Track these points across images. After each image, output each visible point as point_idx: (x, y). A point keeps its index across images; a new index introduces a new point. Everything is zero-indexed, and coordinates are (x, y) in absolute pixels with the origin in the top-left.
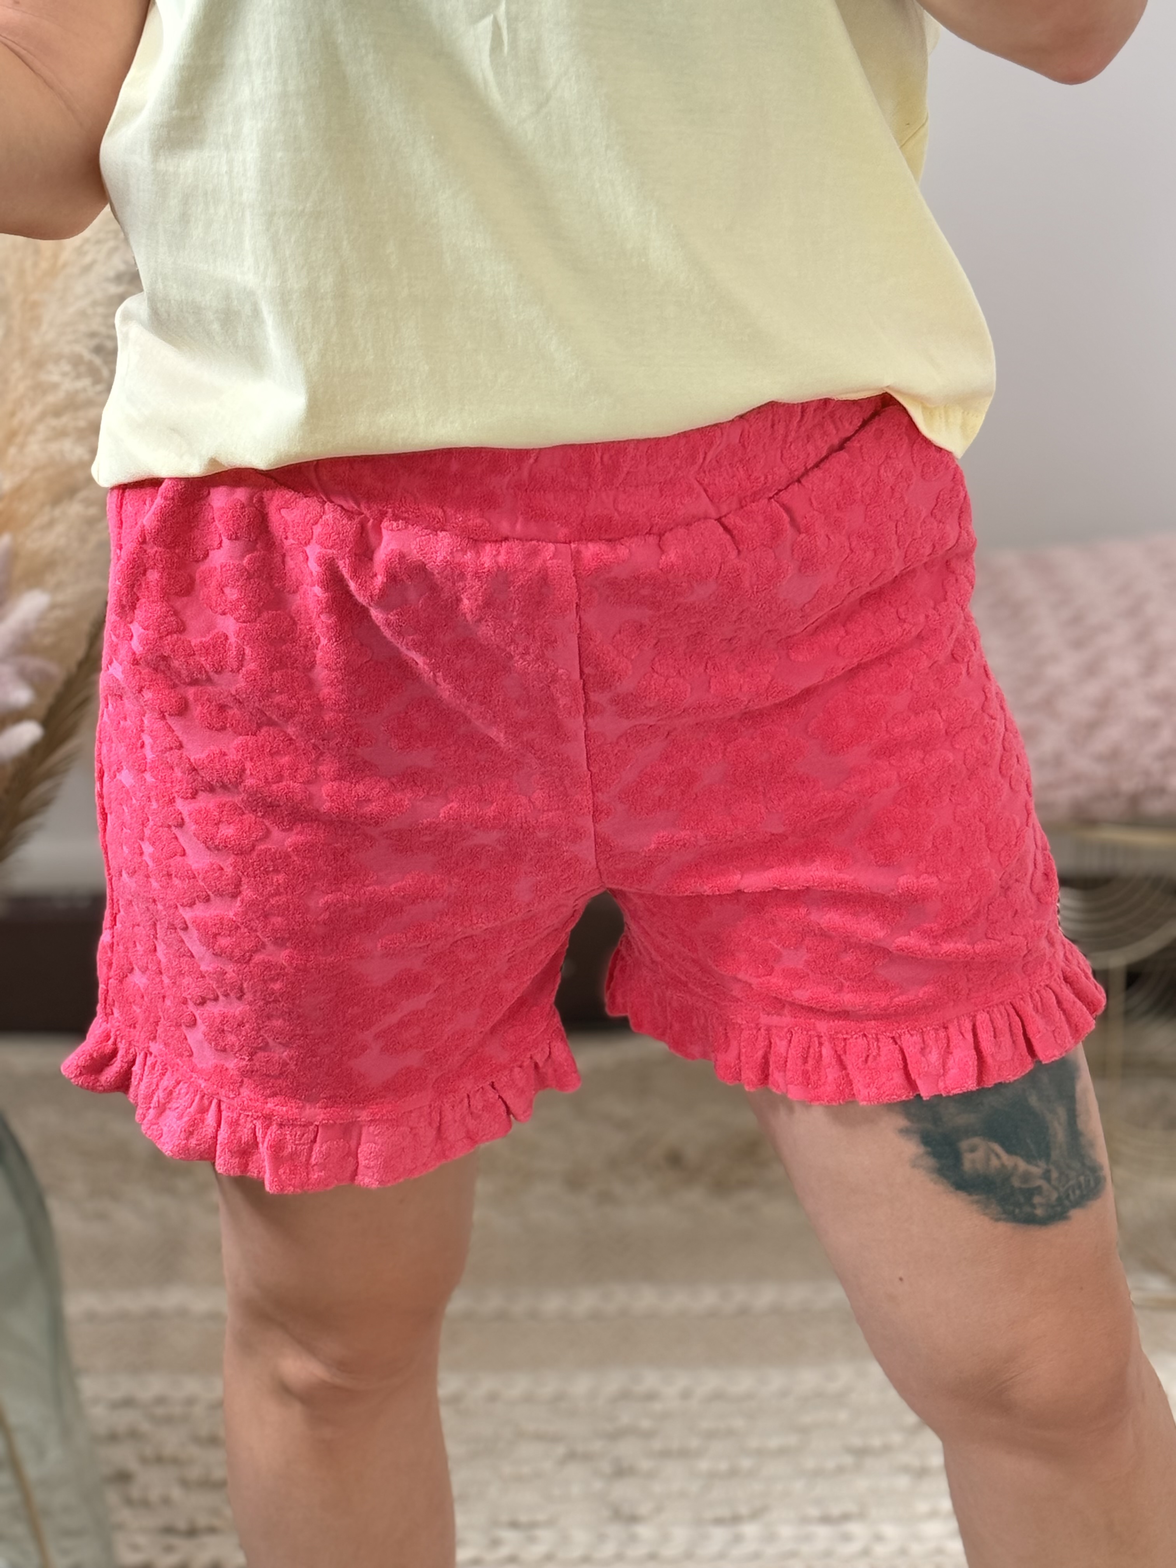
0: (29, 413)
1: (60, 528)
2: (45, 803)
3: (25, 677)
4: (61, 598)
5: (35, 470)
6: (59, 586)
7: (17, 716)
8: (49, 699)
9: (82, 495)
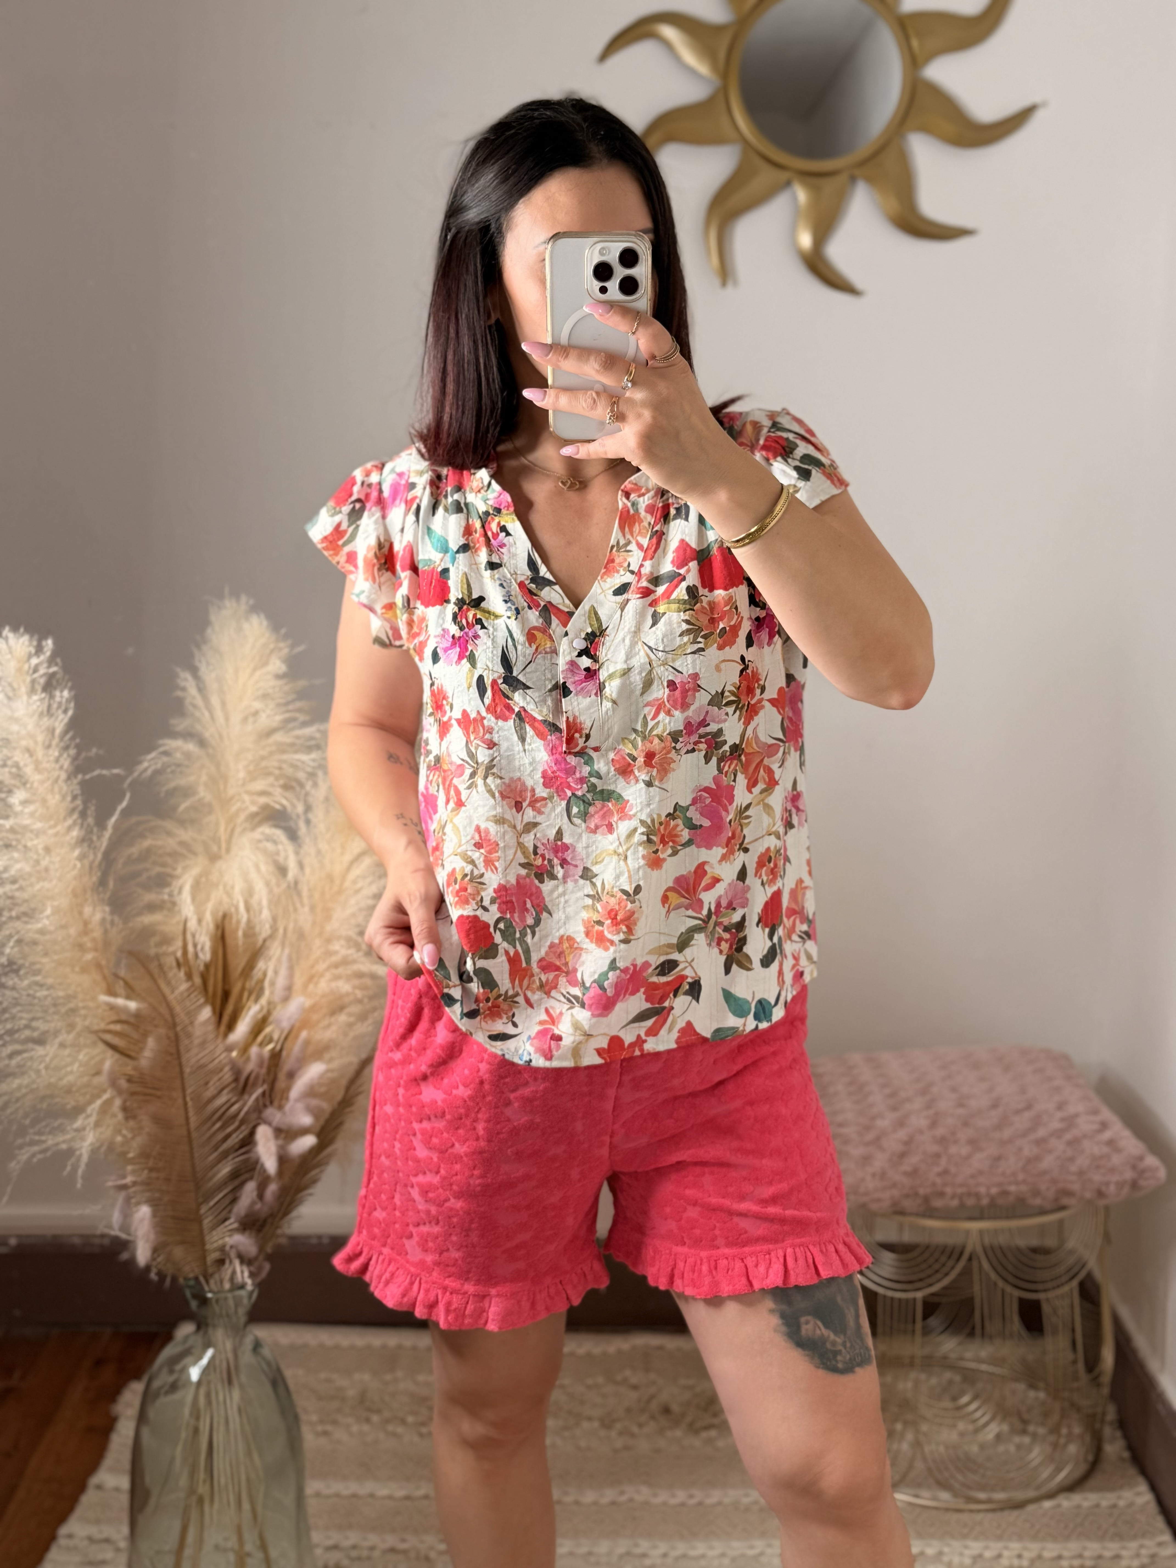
0: (321, 967)
1: (334, 1028)
2: (314, 1181)
3: (309, 1110)
4: (331, 1066)
5: (323, 996)
6: (331, 1060)
7: (304, 1131)
8: (321, 1123)
9: (347, 1010)
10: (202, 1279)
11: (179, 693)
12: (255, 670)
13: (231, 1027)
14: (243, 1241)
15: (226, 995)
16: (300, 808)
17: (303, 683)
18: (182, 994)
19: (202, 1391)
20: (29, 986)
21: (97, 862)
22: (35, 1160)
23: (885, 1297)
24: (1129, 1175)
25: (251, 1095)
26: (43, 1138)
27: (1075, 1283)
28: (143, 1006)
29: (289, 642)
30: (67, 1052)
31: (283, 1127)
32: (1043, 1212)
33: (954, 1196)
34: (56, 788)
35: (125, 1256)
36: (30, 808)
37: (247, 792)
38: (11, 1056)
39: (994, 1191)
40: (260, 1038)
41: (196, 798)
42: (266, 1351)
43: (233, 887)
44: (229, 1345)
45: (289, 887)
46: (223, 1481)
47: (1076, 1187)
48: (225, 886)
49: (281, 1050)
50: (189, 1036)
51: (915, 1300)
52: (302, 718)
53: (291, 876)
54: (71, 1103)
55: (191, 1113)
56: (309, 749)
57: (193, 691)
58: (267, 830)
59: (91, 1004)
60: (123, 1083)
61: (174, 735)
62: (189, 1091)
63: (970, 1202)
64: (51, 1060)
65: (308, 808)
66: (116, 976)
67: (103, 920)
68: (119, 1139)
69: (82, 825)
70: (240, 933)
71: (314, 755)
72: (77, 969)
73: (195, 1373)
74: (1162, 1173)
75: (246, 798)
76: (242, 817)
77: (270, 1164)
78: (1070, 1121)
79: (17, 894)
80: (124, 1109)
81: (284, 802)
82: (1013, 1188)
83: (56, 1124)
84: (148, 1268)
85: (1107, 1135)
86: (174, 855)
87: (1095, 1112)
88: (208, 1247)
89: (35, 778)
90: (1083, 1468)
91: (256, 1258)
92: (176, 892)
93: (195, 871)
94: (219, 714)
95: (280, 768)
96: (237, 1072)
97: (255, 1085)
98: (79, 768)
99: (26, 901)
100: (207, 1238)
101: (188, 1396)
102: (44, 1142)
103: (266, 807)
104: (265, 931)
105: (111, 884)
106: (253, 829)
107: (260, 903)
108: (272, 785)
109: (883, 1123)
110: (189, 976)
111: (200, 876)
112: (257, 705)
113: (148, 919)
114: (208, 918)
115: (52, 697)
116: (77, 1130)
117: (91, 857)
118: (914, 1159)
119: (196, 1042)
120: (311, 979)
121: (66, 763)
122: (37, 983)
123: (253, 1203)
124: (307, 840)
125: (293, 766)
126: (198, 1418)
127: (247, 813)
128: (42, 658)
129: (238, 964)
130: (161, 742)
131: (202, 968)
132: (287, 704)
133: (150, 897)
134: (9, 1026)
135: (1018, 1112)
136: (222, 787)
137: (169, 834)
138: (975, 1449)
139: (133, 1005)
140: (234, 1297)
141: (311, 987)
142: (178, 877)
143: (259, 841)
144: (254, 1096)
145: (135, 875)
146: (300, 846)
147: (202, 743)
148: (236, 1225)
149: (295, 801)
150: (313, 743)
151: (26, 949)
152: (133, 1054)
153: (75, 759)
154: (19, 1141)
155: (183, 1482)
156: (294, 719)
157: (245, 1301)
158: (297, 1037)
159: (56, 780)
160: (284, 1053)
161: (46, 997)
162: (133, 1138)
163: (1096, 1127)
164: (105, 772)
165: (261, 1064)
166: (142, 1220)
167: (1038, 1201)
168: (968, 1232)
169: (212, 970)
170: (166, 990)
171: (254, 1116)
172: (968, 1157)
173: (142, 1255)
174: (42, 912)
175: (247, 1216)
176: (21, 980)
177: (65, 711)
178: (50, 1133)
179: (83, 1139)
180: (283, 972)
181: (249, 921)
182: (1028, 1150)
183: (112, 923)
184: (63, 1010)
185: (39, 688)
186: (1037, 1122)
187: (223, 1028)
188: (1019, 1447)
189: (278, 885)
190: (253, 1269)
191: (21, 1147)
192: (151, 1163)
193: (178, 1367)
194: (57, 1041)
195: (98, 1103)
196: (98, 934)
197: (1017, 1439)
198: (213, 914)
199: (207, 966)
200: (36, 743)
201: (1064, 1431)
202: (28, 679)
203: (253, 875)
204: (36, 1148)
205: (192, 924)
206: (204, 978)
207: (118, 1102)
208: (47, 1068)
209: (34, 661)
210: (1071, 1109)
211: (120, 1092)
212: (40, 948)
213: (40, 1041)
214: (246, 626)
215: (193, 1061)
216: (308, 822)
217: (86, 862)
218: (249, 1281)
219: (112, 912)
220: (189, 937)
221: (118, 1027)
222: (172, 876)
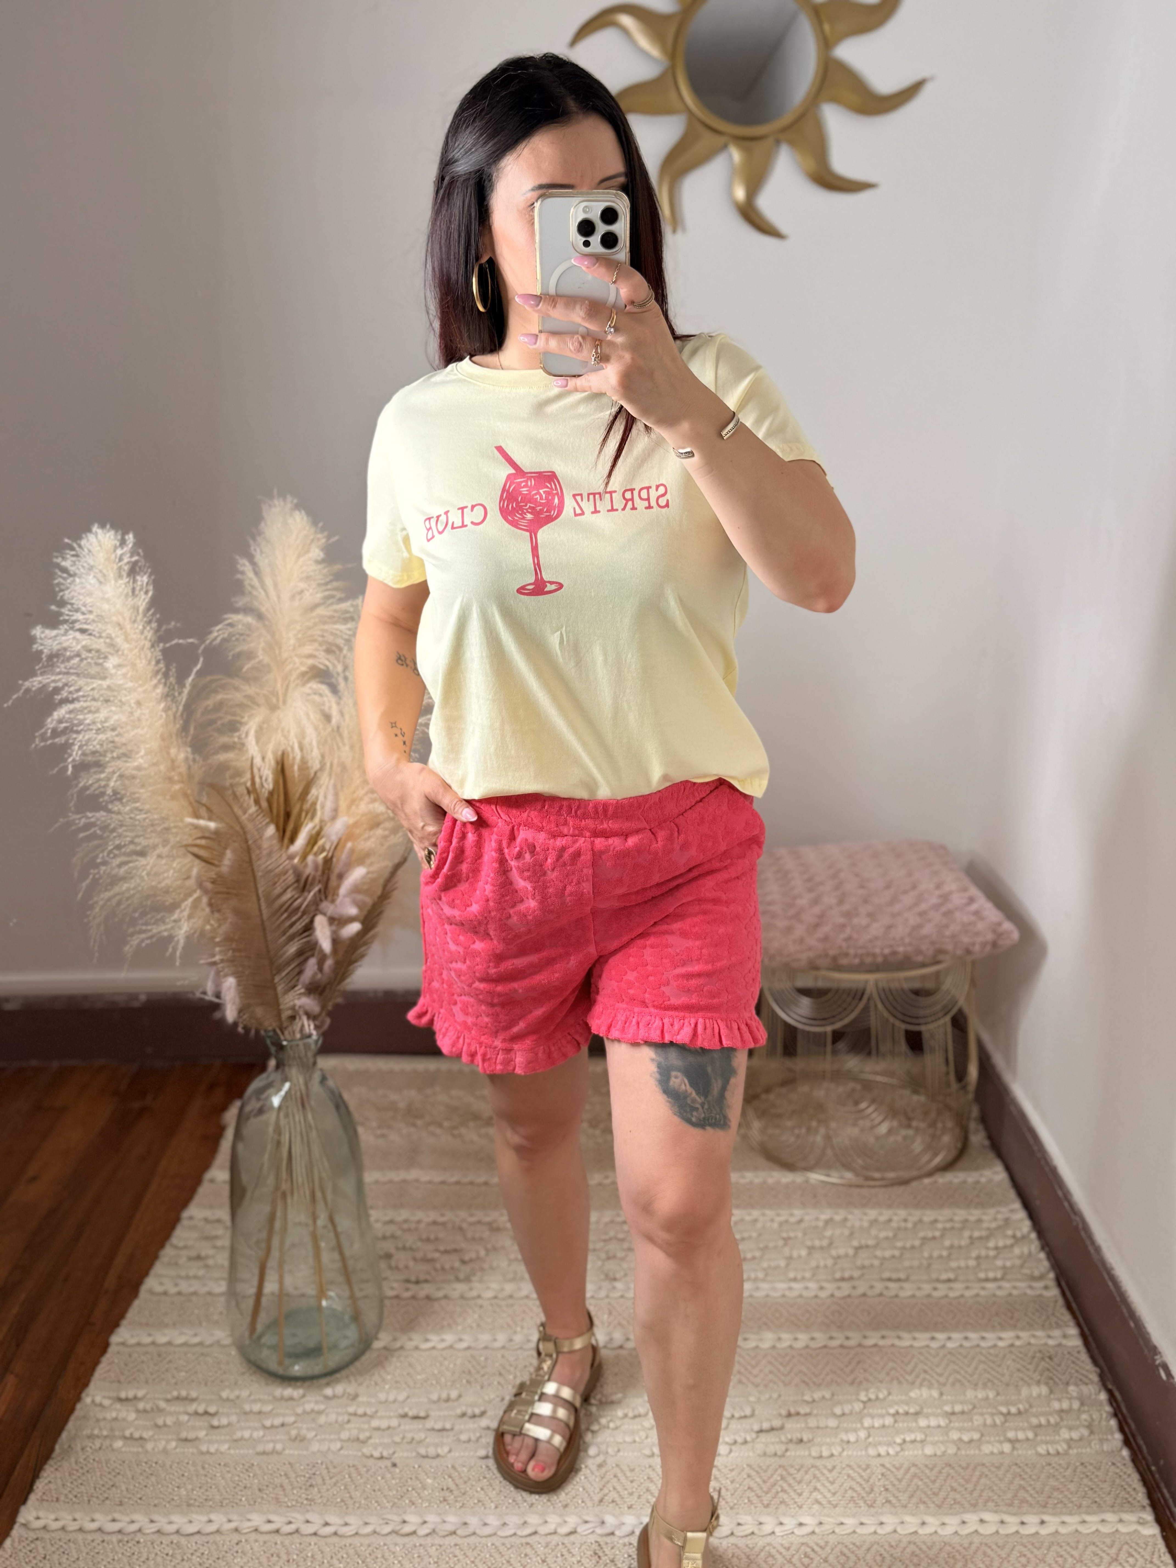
1: (373, 840)
2: (363, 956)
3: (355, 903)
4: (371, 869)
5: (363, 815)
6: (371, 864)
7: (351, 920)
8: (365, 913)
9: (382, 826)
10: (278, 1031)
11: (239, 576)
12: (299, 556)
13: (292, 840)
14: (308, 1002)
15: (288, 815)
16: (340, 668)
17: (338, 567)
18: (251, 815)
19: (282, 1114)
20: (131, 811)
21: (179, 713)
22: (144, 945)
23: (803, 1031)
24: (990, 937)
25: (309, 892)
26: (149, 928)
27: (948, 1019)
28: (221, 825)
29: (326, 534)
30: (164, 861)
31: (336, 916)
32: (923, 965)
33: (856, 956)
34: (143, 656)
35: (217, 1015)
36: (124, 670)
37: (296, 655)
38: (120, 865)
39: (887, 951)
40: (316, 848)
41: (257, 660)
42: (331, 1083)
43: (289, 731)
44: (301, 1080)
45: (333, 730)
46: (300, 1180)
47: (949, 947)
48: (283, 731)
49: (332, 857)
50: (259, 847)
51: (825, 1033)
52: (339, 595)
53: (334, 721)
54: (169, 900)
55: (263, 906)
56: (346, 620)
57: (251, 574)
58: (314, 685)
59: (180, 824)
60: (209, 885)
61: (237, 611)
62: (260, 891)
63: (869, 960)
64: (152, 868)
65: (346, 668)
66: (199, 802)
67: (187, 758)
68: (208, 927)
69: (165, 684)
70: (296, 768)
71: (349, 625)
72: (168, 797)
73: (276, 1101)
74: (1016, 935)
75: (297, 660)
76: (295, 675)
77: (326, 945)
78: (945, 898)
79: (117, 739)
80: (210, 905)
81: (327, 663)
82: (901, 949)
83: (159, 916)
84: (236, 1024)
85: (974, 907)
86: (241, 705)
87: (965, 890)
88: (282, 1007)
89: (126, 646)
90: (954, 1153)
91: (320, 1015)
92: (243, 736)
93: (258, 719)
94: (272, 593)
95: (322, 636)
96: (298, 875)
97: (312, 884)
98: (161, 637)
99: (124, 744)
100: (281, 1000)
101: (271, 1117)
102: (150, 930)
103: (313, 667)
104: (316, 765)
105: (192, 730)
106: (304, 685)
107: (311, 744)
108: (317, 650)
109: (803, 902)
110: (257, 802)
111: (263, 722)
112: (302, 585)
113: (223, 757)
114: (270, 756)
115: (135, 581)
116: (175, 921)
117: (174, 709)
118: (826, 929)
119: (265, 852)
120: (353, 802)
121: (149, 634)
122: (137, 809)
123: (315, 974)
124: (346, 693)
125: (332, 634)
126: (280, 1134)
127: (298, 672)
128: (125, 549)
129: (296, 790)
130: (225, 616)
131: (266, 795)
132: (326, 584)
133: (224, 739)
134: (117, 842)
135: (906, 892)
136: (277, 652)
137: (237, 689)
138: (872, 1140)
139: (212, 825)
140: (305, 1045)
141: (354, 808)
142: (246, 724)
143: (309, 695)
144: (312, 894)
145: (212, 722)
146: (340, 698)
147: (260, 617)
148: (303, 991)
149: (336, 662)
150: (348, 615)
151: (127, 782)
152: (216, 862)
153: (157, 631)
154: (131, 930)
155: (271, 1181)
156: (333, 597)
157: (313, 1047)
158: (344, 847)
159: (142, 648)
160: (334, 860)
161: (144, 819)
162: (219, 926)
163: (965, 901)
164: (181, 641)
165: (316, 868)
166: (229, 988)
167: (920, 958)
168: (866, 982)
169: (275, 797)
170: (239, 812)
171: (313, 908)
172: (867, 926)
173: (230, 1014)
174: (137, 753)
175: (310, 983)
176: (124, 806)
177: (146, 593)
178: (154, 924)
179: (180, 928)
180: (330, 797)
181: (303, 758)
182: (913, 920)
183: (194, 760)
184: (159, 829)
185: (124, 574)
186: (920, 899)
187: (286, 841)
188: (905, 1138)
189: (325, 729)
190: (317, 1023)
191: (132, 935)
192: (234, 945)
193: (263, 1096)
194: (156, 853)
195: (190, 900)
196: (183, 769)
197: (904, 1132)
198: (274, 753)
199: (271, 793)
200: (124, 618)
201: (940, 1125)
202: (115, 566)
203: (305, 722)
204: (143, 936)
205: (258, 761)
206: (269, 801)
207: (205, 900)
208: (148, 874)
209: (119, 552)
210: (946, 888)
211: (205, 891)
212: (138, 781)
213: (142, 854)
214: (290, 521)
215: (263, 866)
216: (346, 679)
217: (170, 713)
218: (314, 1033)
219: (193, 752)
220: (256, 771)
221: (203, 842)
222: (241, 723)
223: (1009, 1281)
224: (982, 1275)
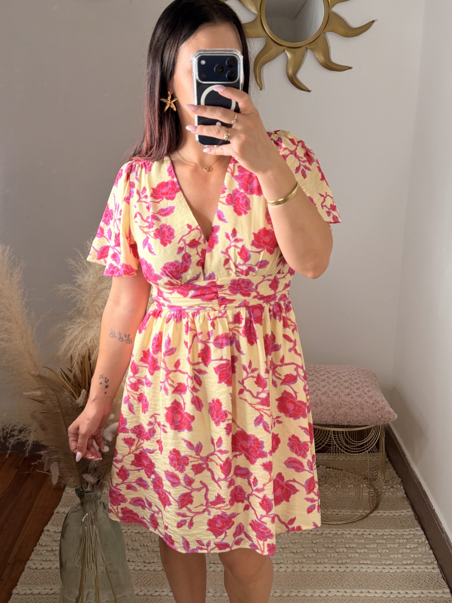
223: (416, 565)
224: (405, 562)
